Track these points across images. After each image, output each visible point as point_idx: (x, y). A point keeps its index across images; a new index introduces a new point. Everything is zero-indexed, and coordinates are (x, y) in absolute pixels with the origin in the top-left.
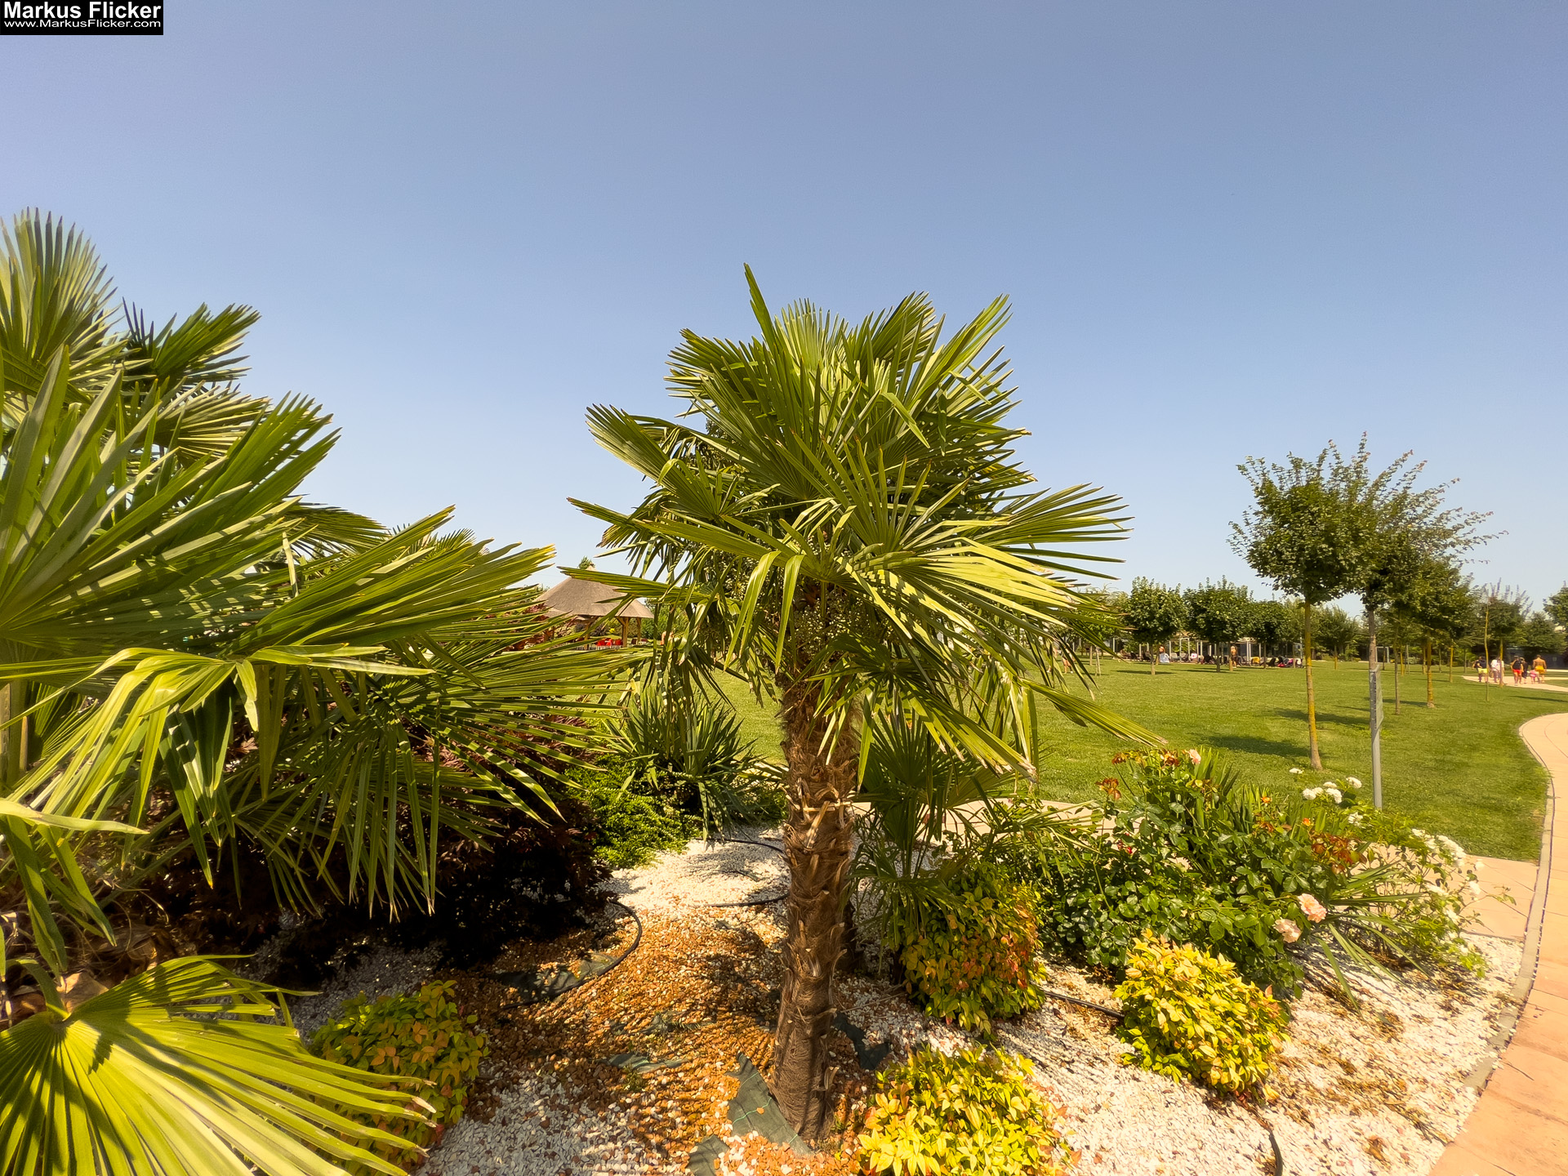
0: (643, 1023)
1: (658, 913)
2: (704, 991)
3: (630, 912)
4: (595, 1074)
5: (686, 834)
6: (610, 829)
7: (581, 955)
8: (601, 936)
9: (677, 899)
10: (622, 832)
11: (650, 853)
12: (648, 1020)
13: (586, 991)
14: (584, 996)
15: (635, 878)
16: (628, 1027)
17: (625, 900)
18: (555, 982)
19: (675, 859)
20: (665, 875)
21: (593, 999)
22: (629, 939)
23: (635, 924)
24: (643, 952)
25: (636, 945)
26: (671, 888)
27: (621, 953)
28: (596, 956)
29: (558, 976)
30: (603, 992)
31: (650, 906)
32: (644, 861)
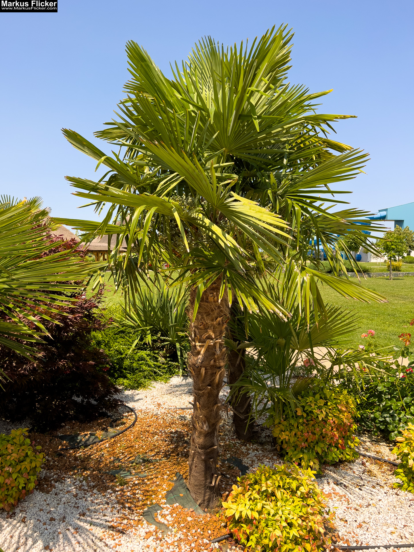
0: (131, 459)
1: (147, 411)
2: (165, 446)
3: (132, 410)
4: (102, 478)
5: (171, 372)
6: (125, 369)
7: (103, 429)
8: (115, 421)
9: (159, 405)
10: (133, 370)
11: (147, 382)
12: (134, 458)
13: (103, 444)
14: (102, 446)
15: (138, 394)
16: (123, 460)
17: (130, 405)
18: (88, 440)
19: (162, 386)
20: (155, 393)
21: (106, 448)
22: (129, 423)
23: (134, 416)
24: (137, 428)
25: (133, 424)
26: (157, 400)
27: (124, 429)
28: (110, 430)
29: (89, 438)
30: (112, 445)
31: (144, 408)
32: (144, 387)
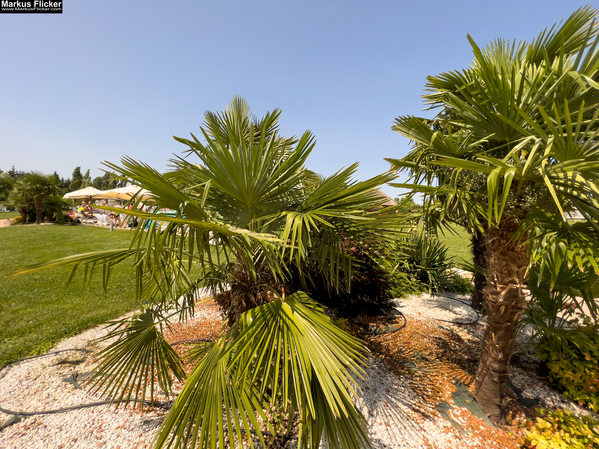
0: (411, 353)
1: (412, 317)
2: (435, 349)
3: (401, 314)
4: (394, 364)
5: (421, 290)
6: (390, 283)
7: (384, 324)
8: (391, 319)
9: (420, 313)
10: (395, 285)
11: (406, 295)
12: (412, 353)
13: (387, 336)
14: (387, 337)
15: (401, 302)
16: (405, 352)
17: (398, 309)
18: (376, 330)
19: (417, 299)
20: (413, 303)
21: (390, 339)
22: (402, 323)
23: (403, 318)
24: (408, 329)
25: (404, 326)
26: (417, 309)
27: (399, 327)
28: (390, 326)
29: (377, 328)
30: (394, 338)
31: (409, 313)
32: (404, 297)
